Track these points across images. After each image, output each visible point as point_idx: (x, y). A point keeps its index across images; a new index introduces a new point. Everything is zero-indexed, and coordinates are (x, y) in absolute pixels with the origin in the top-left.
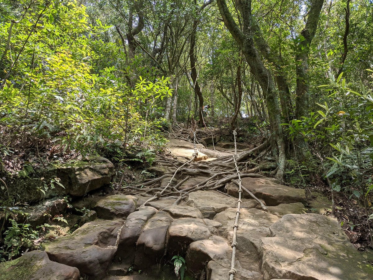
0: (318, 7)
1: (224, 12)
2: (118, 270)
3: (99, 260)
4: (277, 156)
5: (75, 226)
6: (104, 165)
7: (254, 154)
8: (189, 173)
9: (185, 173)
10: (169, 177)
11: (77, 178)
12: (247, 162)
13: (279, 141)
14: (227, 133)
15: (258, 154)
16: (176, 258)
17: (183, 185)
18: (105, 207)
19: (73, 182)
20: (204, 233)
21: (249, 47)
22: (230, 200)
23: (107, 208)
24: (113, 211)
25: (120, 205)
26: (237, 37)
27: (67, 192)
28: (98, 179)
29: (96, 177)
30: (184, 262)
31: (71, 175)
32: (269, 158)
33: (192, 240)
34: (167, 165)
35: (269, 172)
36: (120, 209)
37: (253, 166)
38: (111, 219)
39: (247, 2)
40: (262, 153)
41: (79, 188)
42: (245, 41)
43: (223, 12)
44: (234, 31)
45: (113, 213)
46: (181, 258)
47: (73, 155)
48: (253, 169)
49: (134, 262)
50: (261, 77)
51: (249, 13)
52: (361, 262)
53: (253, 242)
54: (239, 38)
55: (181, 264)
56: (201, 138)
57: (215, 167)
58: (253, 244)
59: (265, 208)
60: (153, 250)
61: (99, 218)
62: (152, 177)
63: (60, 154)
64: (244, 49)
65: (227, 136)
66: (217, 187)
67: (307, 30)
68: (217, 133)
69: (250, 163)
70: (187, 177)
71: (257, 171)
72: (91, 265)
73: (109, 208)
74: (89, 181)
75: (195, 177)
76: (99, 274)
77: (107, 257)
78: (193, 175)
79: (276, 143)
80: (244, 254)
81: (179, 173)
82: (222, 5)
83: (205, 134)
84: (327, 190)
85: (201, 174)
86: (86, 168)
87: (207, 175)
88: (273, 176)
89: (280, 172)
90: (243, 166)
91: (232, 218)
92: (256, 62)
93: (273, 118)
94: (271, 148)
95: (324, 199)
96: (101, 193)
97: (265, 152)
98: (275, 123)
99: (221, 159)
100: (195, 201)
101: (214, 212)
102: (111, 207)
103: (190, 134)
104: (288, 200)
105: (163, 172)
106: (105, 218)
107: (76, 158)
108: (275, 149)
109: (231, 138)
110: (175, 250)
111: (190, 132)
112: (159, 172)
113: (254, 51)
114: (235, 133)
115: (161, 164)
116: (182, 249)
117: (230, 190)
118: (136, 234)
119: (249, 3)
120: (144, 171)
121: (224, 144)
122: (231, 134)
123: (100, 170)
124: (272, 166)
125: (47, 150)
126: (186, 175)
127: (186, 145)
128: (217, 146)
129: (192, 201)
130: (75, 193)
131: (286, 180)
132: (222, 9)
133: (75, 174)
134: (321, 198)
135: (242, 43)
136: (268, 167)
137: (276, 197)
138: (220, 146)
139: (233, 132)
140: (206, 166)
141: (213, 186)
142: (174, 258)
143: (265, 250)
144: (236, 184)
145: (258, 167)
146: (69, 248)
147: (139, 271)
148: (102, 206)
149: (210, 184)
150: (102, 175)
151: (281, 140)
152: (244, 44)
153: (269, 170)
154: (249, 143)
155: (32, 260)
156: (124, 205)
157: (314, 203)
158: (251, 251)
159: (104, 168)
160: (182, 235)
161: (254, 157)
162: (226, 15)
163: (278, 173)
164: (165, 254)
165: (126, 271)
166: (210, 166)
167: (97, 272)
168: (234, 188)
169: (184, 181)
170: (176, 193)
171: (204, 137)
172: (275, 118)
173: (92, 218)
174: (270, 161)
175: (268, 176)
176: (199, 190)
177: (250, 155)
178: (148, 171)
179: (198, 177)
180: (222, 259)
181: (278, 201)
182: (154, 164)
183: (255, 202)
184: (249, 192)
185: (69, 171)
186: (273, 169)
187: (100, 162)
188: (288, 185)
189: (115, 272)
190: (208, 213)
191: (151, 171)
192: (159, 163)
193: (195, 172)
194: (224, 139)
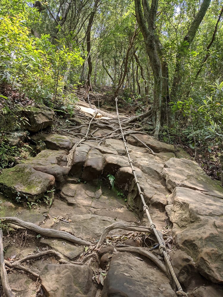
0: (199, 21)
1: (139, 10)
2: (72, 181)
3: (63, 173)
4: (154, 122)
5: (33, 152)
6: (50, 112)
7: (140, 119)
8: (99, 126)
9: (96, 125)
10: (85, 126)
11: (35, 119)
12: (135, 124)
13: (158, 113)
14: (110, 99)
15: (142, 119)
16: (109, 176)
17: (95, 133)
18: (52, 142)
19: (32, 122)
20: (127, 163)
21: (151, 41)
22: (132, 147)
23: (53, 142)
24: (58, 145)
25: (62, 141)
26: (144, 32)
27: (26, 128)
28: (47, 122)
29: (46, 121)
30: (114, 178)
31: (30, 116)
32: (150, 123)
33: (120, 167)
34: (82, 118)
35: (150, 132)
36: (63, 144)
37: (139, 127)
38: (57, 150)
39: (155, 6)
40: (145, 119)
41: (36, 127)
42: (149, 37)
43: (137, 10)
44: (143, 27)
45: (58, 146)
46: (112, 176)
47: (29, 102)
48: (139, 129)
49: (81, 176)
50: (155, 66)
51: (155, 15)
52: (214, 184)
53: (157, 170)
54: (145, 33)
55: (113, 180)
56: (92, 100)
57: (114, 124)
58: (156, 171)
59: (154, 153)
60: (96, 170)
61: (47, 148)
62: (73, 125)
63: (19, 100)
64: (147, 42)
65: (110, 101)
66: (120, 137)
67: (189, 37)
68: (103, 98)
69: (137, 124)
70: (97, 129)
71: (142, 130)
72: (59, 176)
73: (55, 142)
74: (43, 123)
75: (102, 129)
76: (63, 181)
77: (67, 172)
78: (101, 128)
79: (156, 113)
80: (151, 177)
81: (92, 125)
82: (138, 5)
83: (94, 97)
84: (186, 147)
85: (106, 128)
86: (40, 113)
87: (110, 129)
88: (152, 135)
89: (157, 133)
90: (132, 126)
91: (138, 157)
92: (154, 54)
93: (157, 96)
94: (151, 116)
95: (184, 152)
96: (46, 132)
97: (147, 118)
98: (158, 100)
99: (116, 119)
100: (112, 145)
101: (124, 152)
102: (57, 142)
103: (84, 96)
104: (165, 150)
105: (80, 123)
106: (53, 149)
107: (31, 104)
108: (154, 117)
109: (112, 103)
110: (108, 172)
111: (84, 94)
112: (78, 122)
113: (154, 46)
114: (116, 99)
115: (77, 116)
116: (114, 171)
117: (129, 141)
118: (84, 160)
119: (156, 7)
120: (67, 120)
121: (108, 107)
122: (113, 100)
123: (48, 116)
124: (151, 128)
125: (9, 95)
126: (97, 127)
127: (84, 104)
128: (102, 108)
129: (110, 144)
130: (33, 130)
131: (160, 138)
132: (138, 7)
133: (34, 116)
134: (182, 151)
135: (147, 37)
136: (149, 128)
137: (158, 148)
138: (105, 108)
139: (115, 99)
140: (107, 122)
141: (118, 137)
142: (108, 176)
143: (167, 174)
144: (133, 137)
145: (142, 128)
146: (41, 165)
147: (85, 182)
148: (50, 141)
149: (114, 135)
150: (49, 119)
151: (160, 112)
152: (148, 38)
153: (149, 130)
154: (126, 110)
155: (24, 169)
156: (65, 142)
157: (179, 154)
158: (155, 175)
159: (50, 115)
160: (115, 163)
161: (140, 121)
162: (139, 13)
163: (155, 133)
164: (102, 174)
165: (77, 181)
166: (110, 123)
167: (62, 180)
168: (132, 140)
169: (96, 131)
170: (93, 138)
171: (94, 100)
172: (158, 96)
173: (44, 148)
174: (150, 125)
175: (149, 134)
176: (111, 138)
177: (138, 119)
178: (70, 120)
179: (105, 130)
180: (141, 177)
181: (159, 151)
182: (73, 116)
183: (146, 149)
184: (144, 143)
185: (29, 114)
186: (151, 130)
187: (47, 110)
188: (162, 142)
189: (71, 181)
190: (121, 153)
191: (73, 121)
192: (76, 116)
193: (102, 126)
194: (108, 103)
